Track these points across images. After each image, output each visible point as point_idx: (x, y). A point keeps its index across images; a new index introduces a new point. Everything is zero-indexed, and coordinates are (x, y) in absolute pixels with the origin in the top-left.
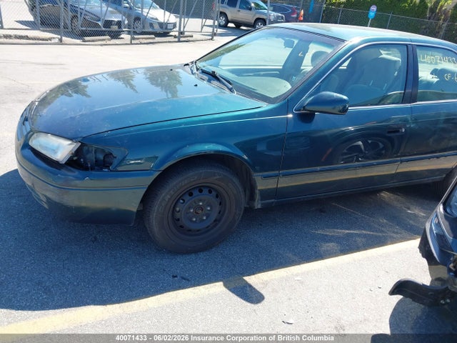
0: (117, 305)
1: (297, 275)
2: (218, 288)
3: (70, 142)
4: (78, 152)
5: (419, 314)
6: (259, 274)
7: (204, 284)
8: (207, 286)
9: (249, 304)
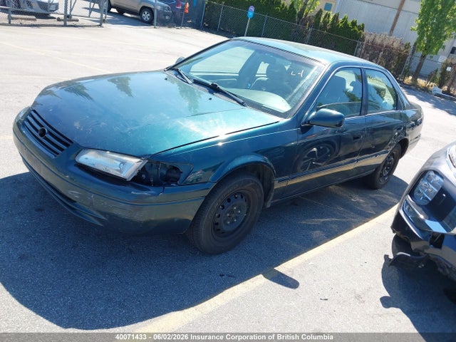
0: (192, 308)
1: (309, 261)
2: (260, 280)
3: (139, 160)
4: (143, 170)
5: (398, 278)
6: (283, 264)
7: (249, 279)
8: (251, 279)
9: (290, 289)
